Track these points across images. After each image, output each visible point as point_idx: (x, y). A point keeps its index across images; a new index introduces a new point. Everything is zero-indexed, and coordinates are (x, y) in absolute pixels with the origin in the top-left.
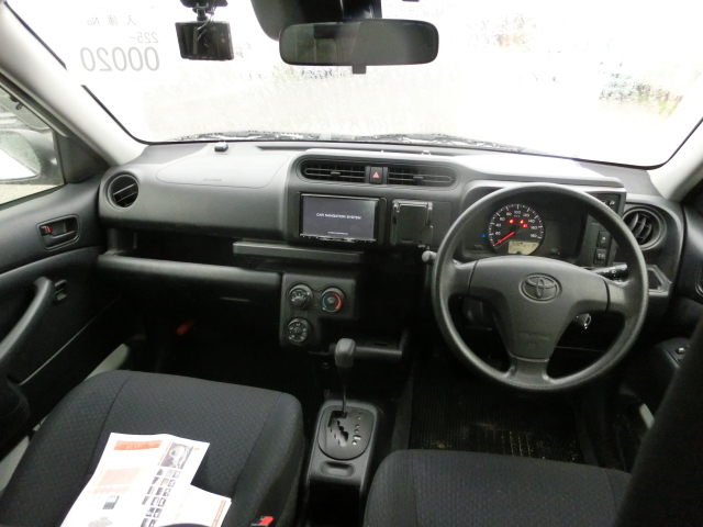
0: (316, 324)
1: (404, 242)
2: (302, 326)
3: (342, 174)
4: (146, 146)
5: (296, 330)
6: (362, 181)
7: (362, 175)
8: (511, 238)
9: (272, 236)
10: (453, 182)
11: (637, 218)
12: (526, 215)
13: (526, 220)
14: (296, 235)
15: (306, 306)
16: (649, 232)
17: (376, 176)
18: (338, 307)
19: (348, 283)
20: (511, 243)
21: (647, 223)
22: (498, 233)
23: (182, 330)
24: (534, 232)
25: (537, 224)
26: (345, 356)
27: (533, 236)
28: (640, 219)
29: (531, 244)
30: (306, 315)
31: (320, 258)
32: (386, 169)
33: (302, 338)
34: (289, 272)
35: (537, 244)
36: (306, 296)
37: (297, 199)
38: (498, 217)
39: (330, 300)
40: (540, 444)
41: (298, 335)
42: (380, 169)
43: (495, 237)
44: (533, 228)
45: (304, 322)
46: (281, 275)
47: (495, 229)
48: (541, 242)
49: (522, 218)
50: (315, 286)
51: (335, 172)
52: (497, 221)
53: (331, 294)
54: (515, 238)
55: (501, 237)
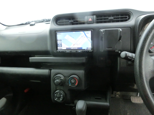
0: (67, 92)
2: (60, 94)
3: (74, 21)
4: (6, 27)
9: (46, 53)
14: (55, 51)
15: (62, 84)
17: (90, 20)
18: (77, 84)
19: (81, 72)
23: (26, 91)
30: (62, 88)
31: (67, 61)
32: (95, 16)
33: (61, 99)
34: (54, 69)
36: (61, 79)
39: (73, 81)
41: (59, 98)
42: (92, 16)
45: (62, 92)
46: (51, 70)
50: (66, 75)
51: (71, 21)
53: (73, 78)
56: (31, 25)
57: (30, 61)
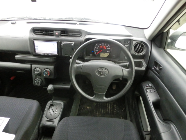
0: (43, 80)
1: (66, 55)
3: (47, 33)
5: (37, 82)
6: (53, 35)
7: (53, 33)
8: (101, 52)
10: (81, 36)
11: (138, 45)
12: (105, 45)
13: (105, 46)
14: (34, 53)
15: (40, 74)
16: (142, 49)
17: (57, 34)
18: (49, 75)
19: (52, 67)
20: (101, 53)
21: (141, 47)
22: (97, 51)
23: (12, 78)
24: (108, 50)
25: (109, 47)
26: (50, 90)
27: (107, 51)
28: (139, 46)
29: (107, 54)
30: (40, 77)
32: (60, 31)
34: (34, 64)
35: (109, 54)
36: (39, 72)
37: (32, 42)
38: (97, 46)
39: (46, 73)
40: (115, 106)
41: (38, 83)
42: (58, 31)
43: (96, 52)
44: (107, 49)
45: (40, 80)
46: (32, 65)
47: (96, 49)
48: (110, 53)
49: (104, 46)
50: (42, 69)
51: (44, 33)
52: (97, 47)
53: (46, 71)
54: (102, 52)
55: (98, 52)
56: (12, 23)
57: (16, 58)
